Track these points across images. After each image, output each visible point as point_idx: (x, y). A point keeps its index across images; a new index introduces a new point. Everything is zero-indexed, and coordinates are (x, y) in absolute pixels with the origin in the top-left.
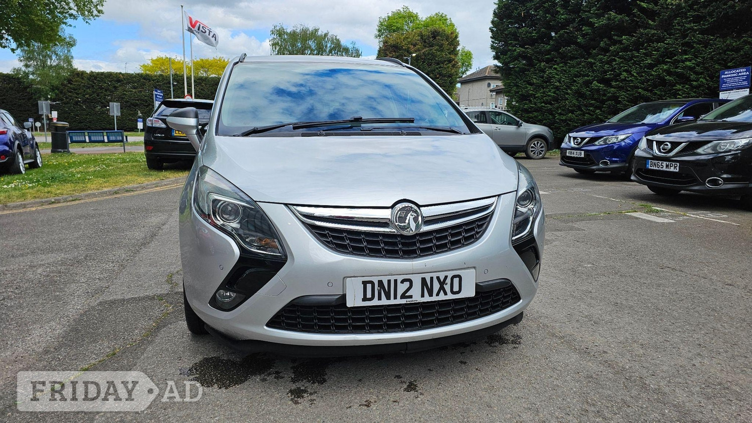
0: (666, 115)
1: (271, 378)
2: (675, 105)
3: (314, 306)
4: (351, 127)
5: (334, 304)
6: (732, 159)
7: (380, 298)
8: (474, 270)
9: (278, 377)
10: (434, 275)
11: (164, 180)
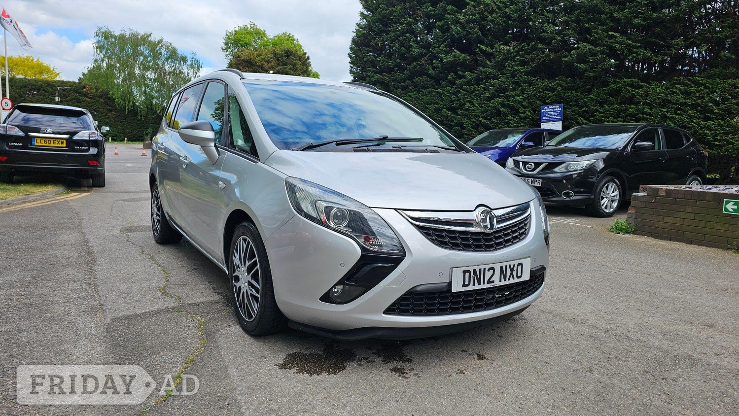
0: (512, 140)
1: (364, 362)
3: (426, 293)
5: (445, 290)
6: (577, 177)
7: (474, 285)
8: (529, 259)
9: (369, 362)
10: (508, 264)
11: (28, 195)
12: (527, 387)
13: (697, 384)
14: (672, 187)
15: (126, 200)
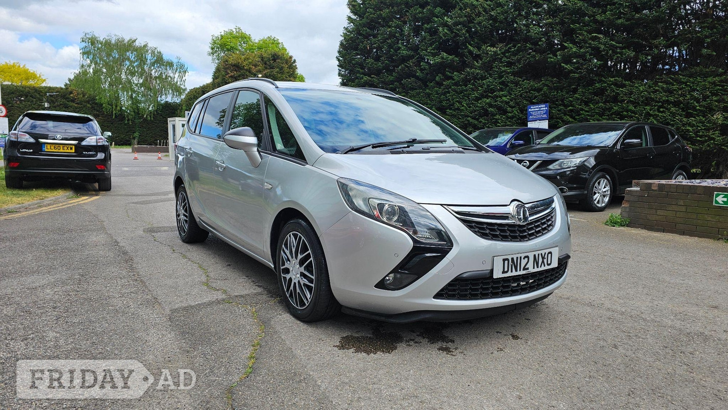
0: (502, 139)
1: (412, 343)
2: (507, 131)
3: (470, 280)
4: (408, 147)
5: (488, 276)
6: (570, 173)
7: (512, 271)
8: (557, 248)
9: (416, 342)
10: (540, 252)
11: (42, 199)
12: (562, 362)
13: (712, 356)
14: (663, 182)
15: (136, 203)
